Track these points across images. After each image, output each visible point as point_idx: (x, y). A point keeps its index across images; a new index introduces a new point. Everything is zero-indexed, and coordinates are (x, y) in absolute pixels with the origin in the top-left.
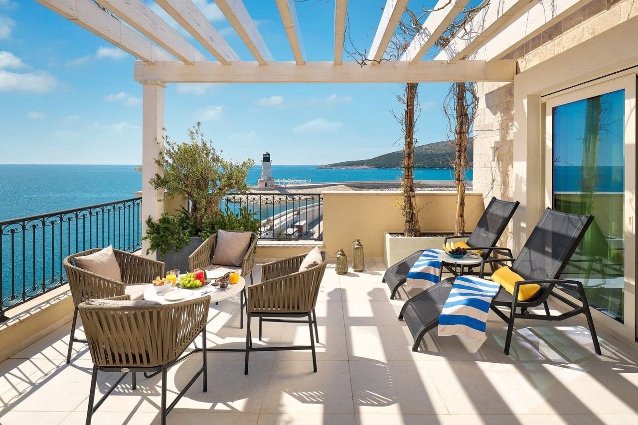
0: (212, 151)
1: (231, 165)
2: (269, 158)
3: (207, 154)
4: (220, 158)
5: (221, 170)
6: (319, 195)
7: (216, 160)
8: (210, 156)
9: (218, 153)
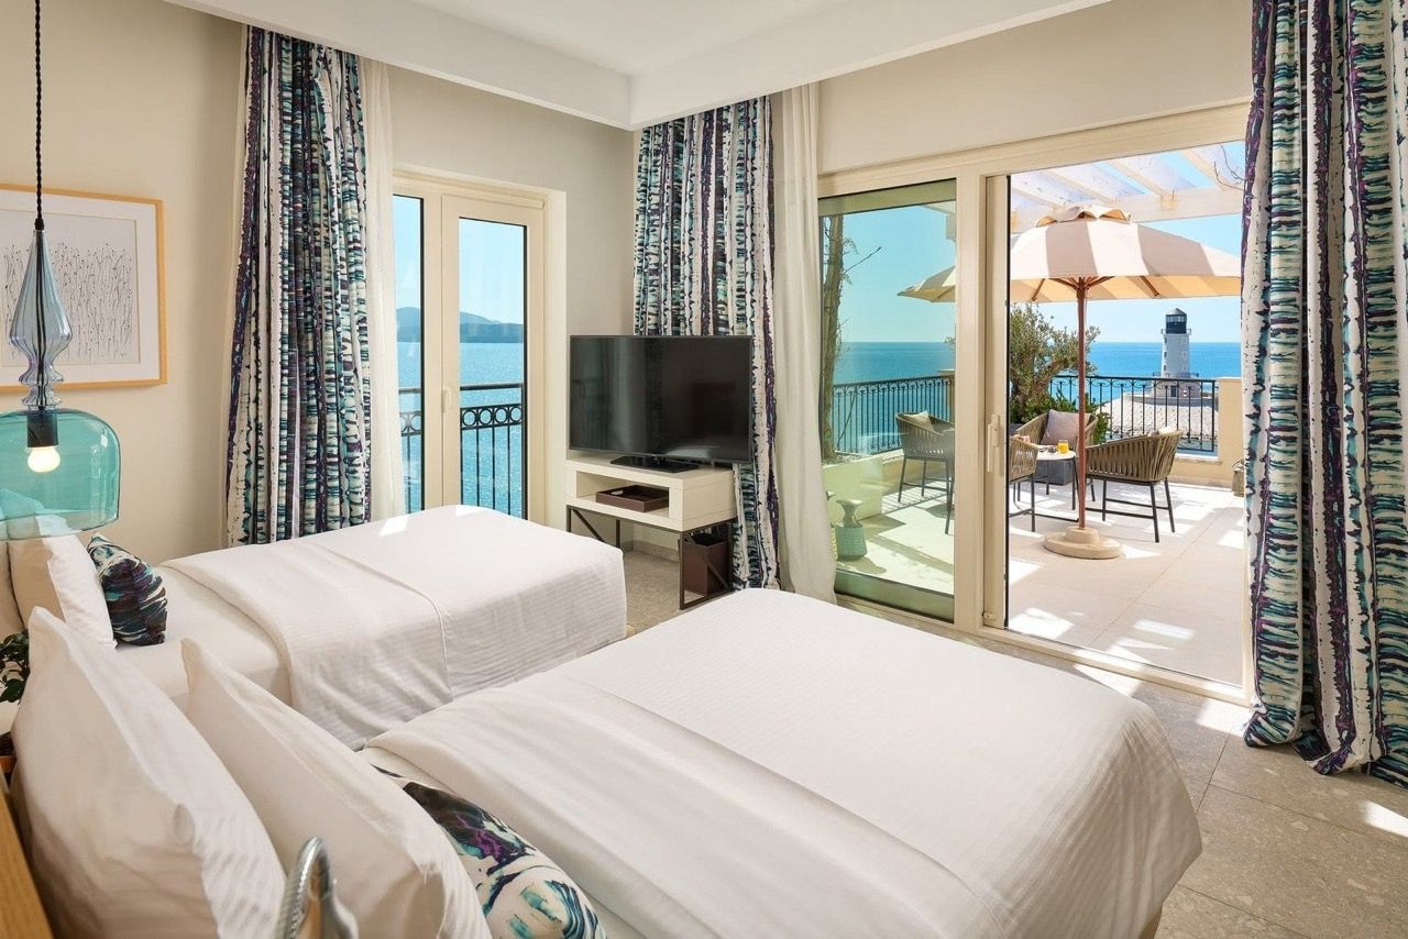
0: (1039, 318)
1: (1065, 336)
2: (1185, 323)
3: (1033, 323)
4: (1050, 327)
5: (1051, 342)
6: (1213, 382)
7: (1044, 328)
8: (1037, 324)
9: (1047, 320)
